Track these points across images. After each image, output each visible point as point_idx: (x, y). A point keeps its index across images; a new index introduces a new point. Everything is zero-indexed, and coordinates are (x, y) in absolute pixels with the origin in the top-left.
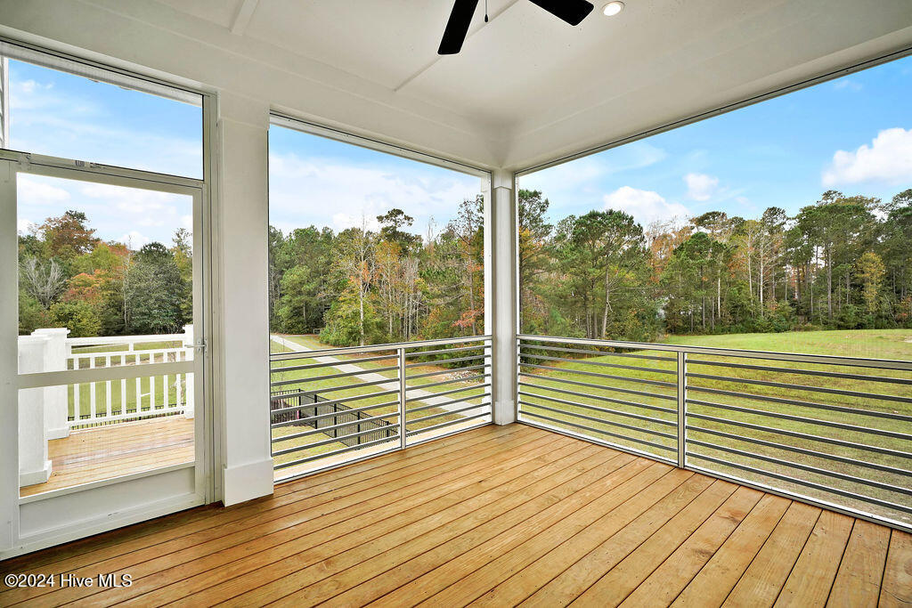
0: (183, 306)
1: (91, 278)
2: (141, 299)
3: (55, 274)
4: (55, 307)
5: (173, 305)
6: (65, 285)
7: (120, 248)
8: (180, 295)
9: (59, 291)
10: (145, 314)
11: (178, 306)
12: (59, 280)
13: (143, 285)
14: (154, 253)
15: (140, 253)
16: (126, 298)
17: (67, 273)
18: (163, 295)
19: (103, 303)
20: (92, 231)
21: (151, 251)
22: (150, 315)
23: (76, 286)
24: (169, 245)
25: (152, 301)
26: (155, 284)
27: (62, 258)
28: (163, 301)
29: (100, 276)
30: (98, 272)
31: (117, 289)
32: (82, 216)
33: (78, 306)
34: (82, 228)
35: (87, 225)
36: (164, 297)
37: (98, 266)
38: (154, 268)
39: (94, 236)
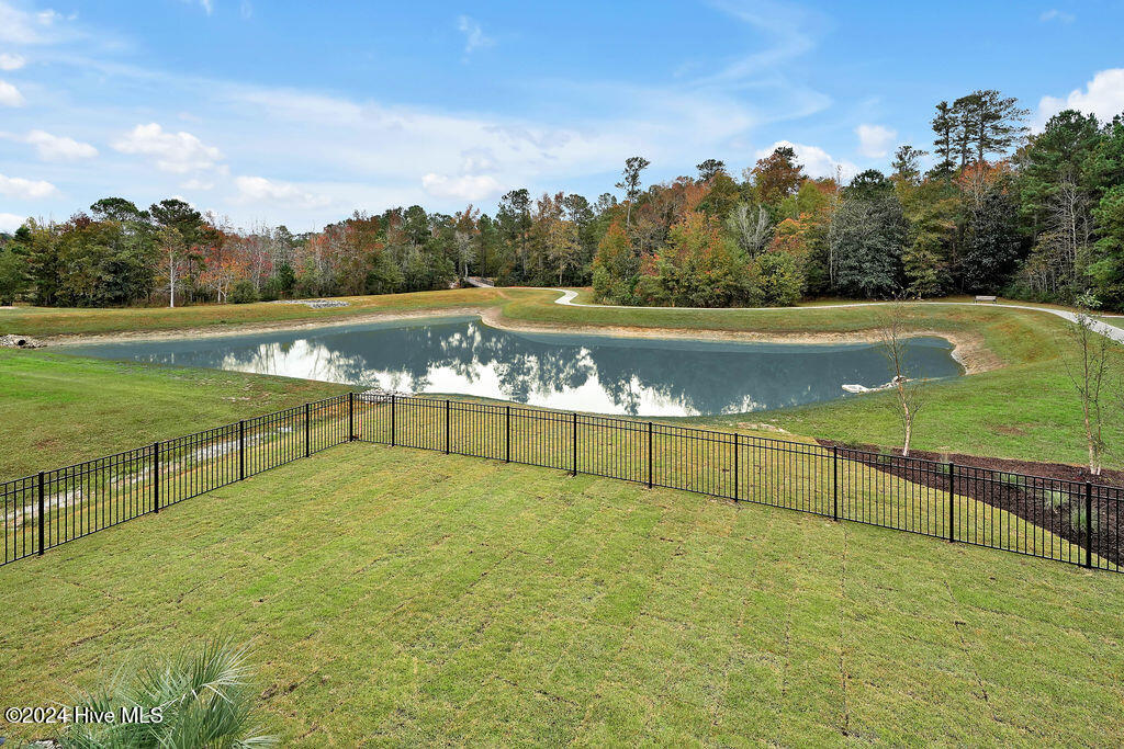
0: (905, 258)
1: (797, 224)
2: (849, 248)
3: (762, 222)
4: (760, 258)
5: (891, 256)
6: (771, 233)
7: (828, 185)
8: (902, 242)
9: (765, 241)
10: (855, 268)
11: (898, 258)
12: (767, 227)
13: (852, 229)
14: (869, 186)
15: (851, 187)
16: (832, 247)
17: (774, 221)
18: (878, 241)
19: (806, 253)
20: (800, 167)
21: (864, 183)
22: (861, 270)
23: (781, 234)
24: (888, 172)
25: (863, 251)
26: (868, 228)
27: (770, 203)
28: (878, 250)
29: (804, 221)
30: (803, 216)
31: (823, 236)
32: (789, 152)
33: (781, 259)
34: (790, 165)
35: (795, 162)
36: (879, 246)
37: (803, 208)
38: (869, 206)
39: (802, 173)
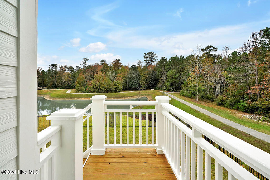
0: (140, 82)
1: (121, 75)
2: (131, 80)
3: (114, 74)
4: (114, 82)
5: (138, 82)
6: (116, 77)
7: (126, 67)
8: (139, 79)
9: (115, 78)
10: (131, 84)
11: (139, 82)
12: (115, 75)
13: (131, 76)
14: (134, 68)
15: (130, 68)
16: (128, 80)
17: (116, 74)
18: (135, 79)
19: (123, 81)
20: (121, 63)
21: (133, 67)
22: (133, 84)
23: (118, 77)
24: (137, 65)
25: (133, 81)
26: (134, 76)
27: (115, 70)
28: (136, 81)
29: (122, 74)
30: (122, 73)
31: (126, 78)
32: (119, 60)
33: (118, 82)
34: (119, 63)
35: (120, 62)
36: (136, 80)
37: (122, 72)
38: (133, 72)
39: (121, 64)
